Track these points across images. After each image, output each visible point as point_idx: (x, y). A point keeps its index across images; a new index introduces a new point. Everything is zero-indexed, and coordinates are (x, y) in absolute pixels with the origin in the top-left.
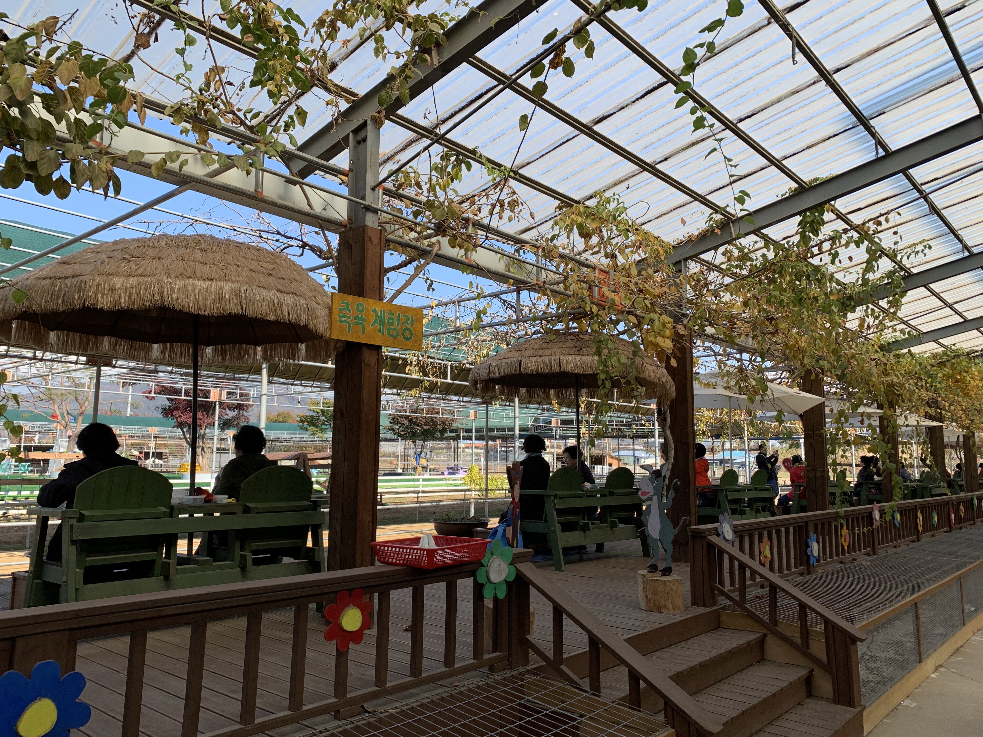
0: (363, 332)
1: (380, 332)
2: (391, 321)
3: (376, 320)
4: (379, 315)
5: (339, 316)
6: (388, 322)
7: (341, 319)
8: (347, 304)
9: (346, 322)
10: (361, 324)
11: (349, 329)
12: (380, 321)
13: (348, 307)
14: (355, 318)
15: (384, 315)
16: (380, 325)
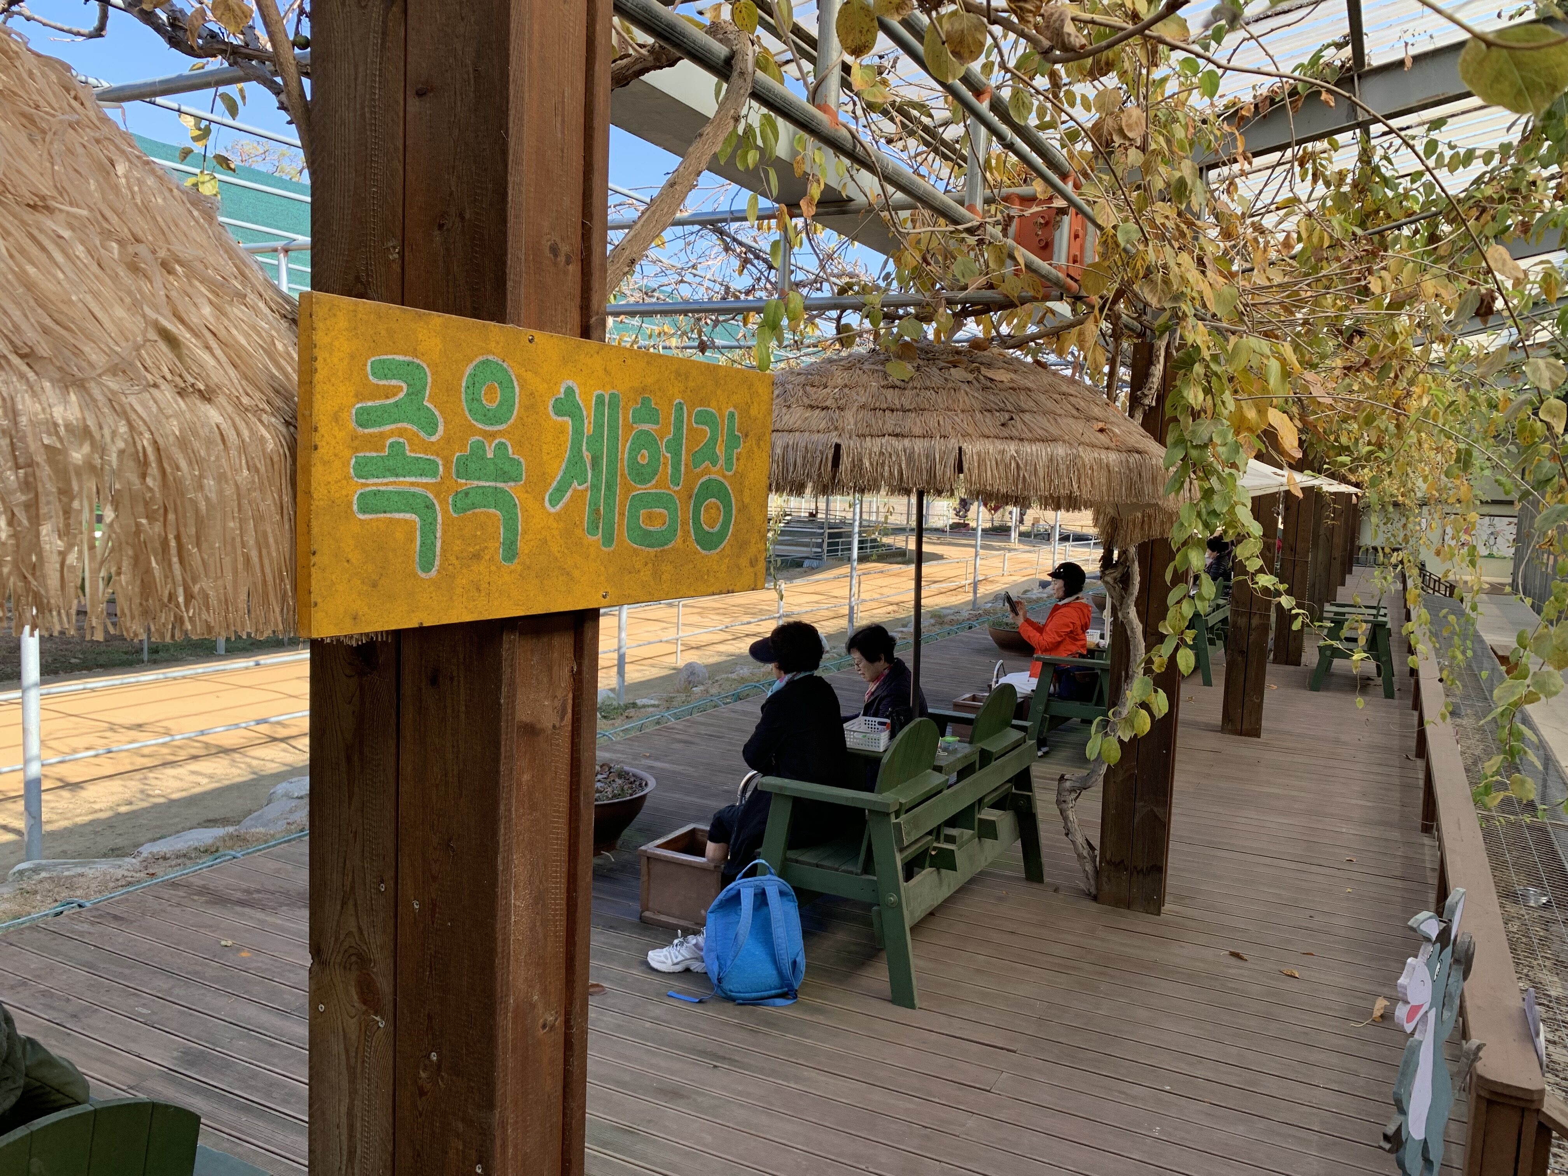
0: (511, 552)
1: (594, 527)
2: (644, 457)
3: (576, 459)
4: (588, 428)
5: (363, 469)
6: (633, 460)
7: (374, 483)
8: (410, 372)
9: (408, 502)
10: (500, 499)
11: (428, 547)
12: (596, 461)
13: (415, 393)
14: (464, 470)
15: (613, 428)
16: (595, 487)
